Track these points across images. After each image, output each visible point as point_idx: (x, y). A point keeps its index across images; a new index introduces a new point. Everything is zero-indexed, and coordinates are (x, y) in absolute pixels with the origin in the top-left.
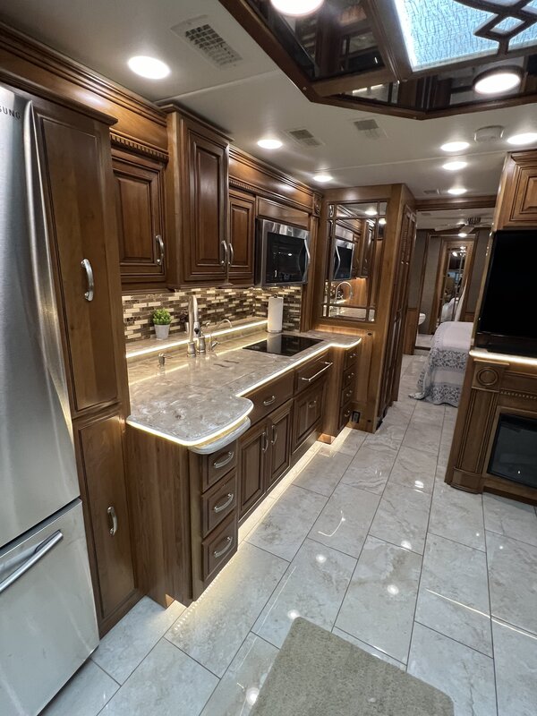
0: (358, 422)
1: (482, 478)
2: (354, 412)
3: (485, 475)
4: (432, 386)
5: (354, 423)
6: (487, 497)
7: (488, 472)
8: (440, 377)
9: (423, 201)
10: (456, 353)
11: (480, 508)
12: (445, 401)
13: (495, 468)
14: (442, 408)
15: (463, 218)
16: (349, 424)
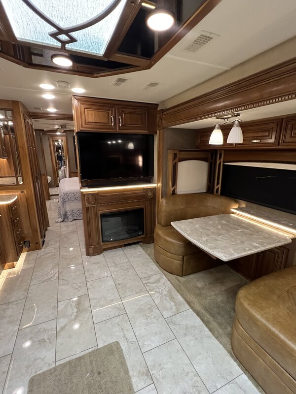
0: (29, 247)
1: (101, 246)
2: (25, 242)
3: (102, 244)
4: (66, 213)
5: (27, 248)
6: (105, 253)
7: (102, 242)
8: (69, 207)
9: (34, 113)
10: (73, 193)
11: (104, 259)
12: (74, 218)
13: (105, 239)
14: (74, 222)
15: (57, 124)
16: (24, 250)
